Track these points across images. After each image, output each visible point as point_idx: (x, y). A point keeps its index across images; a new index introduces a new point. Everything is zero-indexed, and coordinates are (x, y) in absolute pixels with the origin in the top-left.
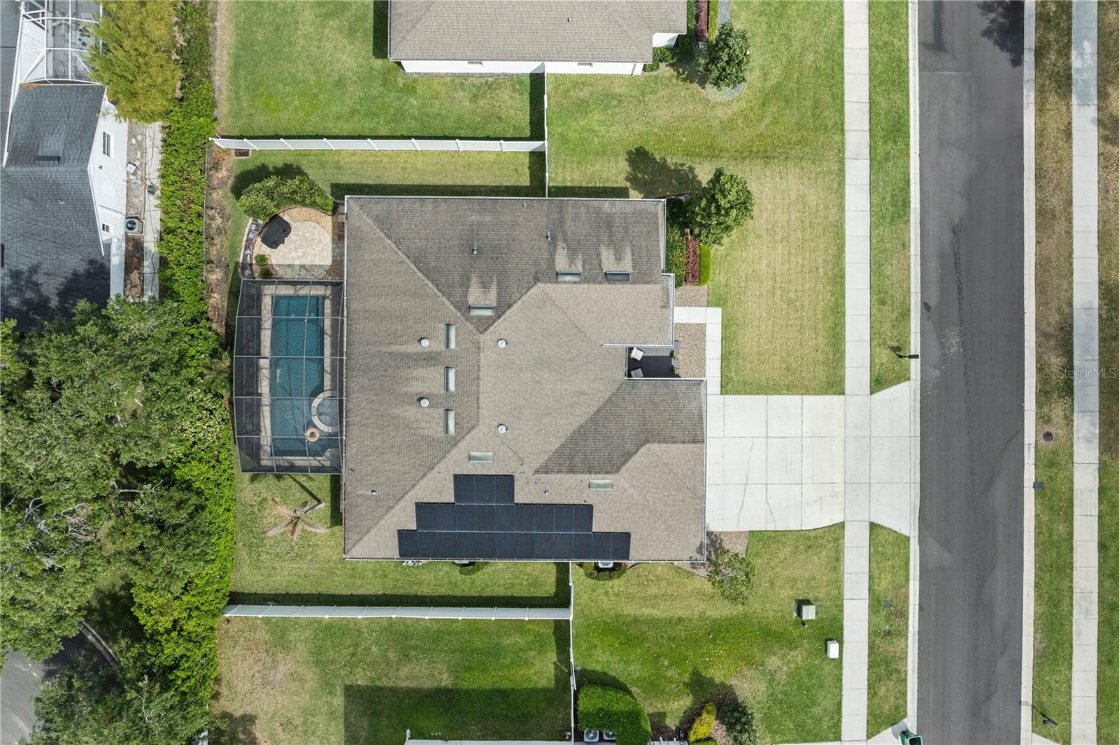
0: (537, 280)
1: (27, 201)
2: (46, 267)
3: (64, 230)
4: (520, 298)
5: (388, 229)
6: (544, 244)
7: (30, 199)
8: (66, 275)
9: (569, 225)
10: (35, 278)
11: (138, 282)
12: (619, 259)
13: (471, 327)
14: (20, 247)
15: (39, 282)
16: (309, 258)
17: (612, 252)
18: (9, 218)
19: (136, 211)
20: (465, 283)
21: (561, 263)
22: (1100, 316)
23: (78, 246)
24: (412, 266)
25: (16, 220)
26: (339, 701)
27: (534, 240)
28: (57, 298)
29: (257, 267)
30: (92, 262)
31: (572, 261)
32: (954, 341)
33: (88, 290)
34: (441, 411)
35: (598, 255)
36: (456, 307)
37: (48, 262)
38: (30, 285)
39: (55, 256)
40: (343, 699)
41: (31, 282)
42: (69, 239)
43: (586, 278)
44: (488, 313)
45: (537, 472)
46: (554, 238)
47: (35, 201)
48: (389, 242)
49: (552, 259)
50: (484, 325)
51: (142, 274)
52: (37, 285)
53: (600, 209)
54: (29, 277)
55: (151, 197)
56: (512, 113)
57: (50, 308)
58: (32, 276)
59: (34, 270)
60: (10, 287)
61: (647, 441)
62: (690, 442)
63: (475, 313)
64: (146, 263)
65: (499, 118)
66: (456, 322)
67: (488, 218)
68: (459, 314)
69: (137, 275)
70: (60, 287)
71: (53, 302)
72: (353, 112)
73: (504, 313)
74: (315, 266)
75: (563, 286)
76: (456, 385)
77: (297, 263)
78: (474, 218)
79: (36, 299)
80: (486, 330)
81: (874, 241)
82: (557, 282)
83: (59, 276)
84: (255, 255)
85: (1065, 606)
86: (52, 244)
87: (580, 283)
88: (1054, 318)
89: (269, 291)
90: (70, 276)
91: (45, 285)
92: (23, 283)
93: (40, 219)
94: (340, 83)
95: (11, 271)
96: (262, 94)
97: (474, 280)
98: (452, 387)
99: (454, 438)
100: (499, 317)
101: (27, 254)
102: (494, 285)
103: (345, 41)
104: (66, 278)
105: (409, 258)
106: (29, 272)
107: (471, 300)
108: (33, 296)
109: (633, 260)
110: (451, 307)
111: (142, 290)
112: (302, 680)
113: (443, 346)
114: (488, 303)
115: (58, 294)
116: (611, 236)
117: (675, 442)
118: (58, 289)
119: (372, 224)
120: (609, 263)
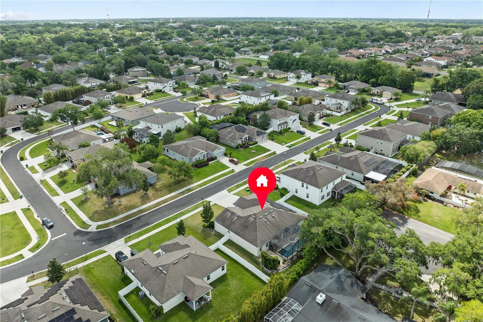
0: (242, 217)
3: (317, 278)
4: (246, 216)
5: (256, 238)
6: (235, 222)
9: (229, 223)
12: (228, 214)
13: (257, 215)
20: (252, 222)
21: (236, 218)
24: (257, 229)
27: (236, 224)
28: (328, 270)
29: (286, 263)
31: (234, 217)
35: (230, 216)
39: (322, 275)
41: (330, 272)
43: (235, 214)
46: (233, 223)
47: (318, 283)
48: (258, 236)
50: (255, 215)
57: (331, 269)
60: (335, 273)
63: (255, 217)
66: (259, 218)
68: (257, 218)
72: (242, 274)
73: (250, 215)
78: (241, 232)
82: (240, 216)
84: (284, 265)
87: (237, 214)
89: (286, 259)
93: (320, 280)
94: (240, 279)
95: (332, 275)
97: (250, 222)
98: (267, 213)
99: (273, 210)
100: (252, 215)
102: (248, 220)
105: (257, 231)
107: (253, 219)
109: (226, 213)
110: (257, 220)
113: (263, 218)
114: (251, 217)
116: (225, 219)
117: (244, 198)
119: (258, 241)
120: (230, 214)
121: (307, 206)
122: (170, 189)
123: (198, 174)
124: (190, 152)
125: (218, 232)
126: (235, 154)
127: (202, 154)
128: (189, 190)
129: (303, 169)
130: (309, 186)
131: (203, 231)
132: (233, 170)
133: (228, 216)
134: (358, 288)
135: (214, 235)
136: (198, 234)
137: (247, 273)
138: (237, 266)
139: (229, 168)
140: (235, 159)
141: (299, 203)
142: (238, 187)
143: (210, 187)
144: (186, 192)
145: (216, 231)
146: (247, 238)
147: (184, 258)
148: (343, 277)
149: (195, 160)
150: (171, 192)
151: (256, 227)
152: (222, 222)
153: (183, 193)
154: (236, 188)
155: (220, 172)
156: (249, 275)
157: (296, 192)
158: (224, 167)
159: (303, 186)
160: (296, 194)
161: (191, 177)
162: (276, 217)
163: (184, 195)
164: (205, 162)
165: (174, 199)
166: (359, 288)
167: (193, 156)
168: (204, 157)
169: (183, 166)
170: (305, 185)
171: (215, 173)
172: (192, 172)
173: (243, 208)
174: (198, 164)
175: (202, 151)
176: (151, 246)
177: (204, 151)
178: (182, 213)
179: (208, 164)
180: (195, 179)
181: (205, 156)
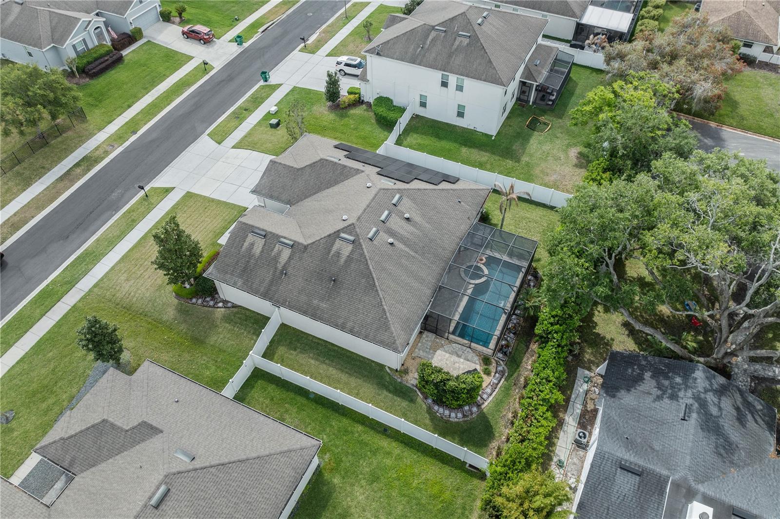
0: (306, 247)
1: (657, 448)
2: (650, 399)
3: (630, 422)
4: (321, 239)
5: (382, 317)
6: (290, 270)
7: (654, 449)
8: (635, 391)
9: (268, 278)
10: (659, 392)
11: (589, 401)
12: (252, 245)
13: (358, 230)
14: (667, 415)
15: (656, 389)
16: (452, 360)
17: (253, 251)
18: (673, 438)
19: (578, 453)
20: (350, 259)
21: (286, 253)
22: (39, 179)
23: (622, 408)
24: (377, 284)
25: (668, 435)
26: (525, 159)
27: (294, 276)
28: (645, 377)
29: (492, 370)
30: (614, 396)
31: (280, 253)
32: (114, 195)
33: (621, 379)
34: (399, 207)
35: (262, 251)
36: (361, 246)
37: (647, 402)
38: (664, 388)
39: (641, 405)
40: (522, 159)
41: (663, 390)
42: (628, 415)
43: (276, 237)
44: (343, 235)
45: (363, 171)
46: (282, 273)
47: (649, 446)
48: (385, 307)
49: (290, 258)
50: (350, 229)
51: (585, 404)
52: (659, 387)
53: (244, 283)
54: (664, 394)
55: (562, 458)
56: (261, 399)
57: (651, 372)
58: (662, 394)
59: (659, 398)
60: (680, 390)
61: (298, 170)
62: (277, 163)
63: (352, 238)
64: (579, 411)
65: (272, 399)
66: (366, 238)
67: (315, 302)
68: (361, 241)
69: (588, 406)
70: (642, 384)
71: (649, 375)
72: (374, 452)
73: (335, 233)
74: (450, 353)
75: (293, 239)
76: (383, 212)
77: (462, 360)
78: (323, 305)
79: (661, 378)
80: (350, 225)
81: (111, 248)
82: (295, 242)
83: (641, 391)
84: (491, 378)
85: (165, 95)
86: (642, 413)
87: (282, 237)
88: (61, 185)
89: (488, 351)
90: (633, 390)
91: (653, 387)
92: (670, 391)
93: (648, 433)
94: (374, 478)
95: (677, 401)
96: (442, 502)
97: (342, 260)
98: (386, 213)
99: (399, 193)
100: (338, 231)
101: (663, 409)
102: (332, 252)
103: (353, 510)
104: (636, 389)
105: (377, 290)
106: (663, 397)
107: (350, 247)
108: (663, 381)
109: (244, 241)
110: (364, 247)
111: (586, 395)
112: (542, 171)
113: (381, 233)
114: (341, 242)
115: (644, 379)
116: (248, 262)
117: (284, 165)
118: (643, 383)
119: (392, 326)
120: (259, 243)
121: (466, 146)
122: (19, 174)
123: (99, 99)
124: (43, 28)
125: (235, 306)
126: (193, 11)
127: (91, 28)
128: (88, 161)
129: (433, 28)
130: (468, 83)
131: (181, 310)
132: (206, 64)
133: (257, 250)
134: (756, 421)
135: (227, 319)
136: (170, 328)
137: (385, 443)
138: (345, 421)
139: (190, 58)
140: (199, 28)
141: (438, 137)
142: (239, 117)
143: (154, 135)
144: (78, 170)
145: (225, 302)
146: (349, 325)
147: (157, 507)
148: (710, 397)
149: (72, 55)
150: (27, 183)
151: (369, 276)
152: (241, 276)
153: (68, 177)
154: (236, 122)
155: (164, 77)
156: (396, 448)
157: (423, 105)
158: (175, 60)
159: (444, 84)
160: (421, 112)
161: (80, 115)
162: (417, 218)
163: (73, 182)
164: (108, 53)
165: (43, 208)
166: (759, 420)
167: (62, 40)
168: (100, 36)
169: (34, 83)
170: (453, 79)
171: (154, 83)
172: (75, 99)
173: (290, 203)
174: (89, 63)
175: (84, 18)
176: (14, 424)
177: (91, 17)
178: (86, 254)
179: (120, 59)
180: (94, 116)
181: (101, 33)
